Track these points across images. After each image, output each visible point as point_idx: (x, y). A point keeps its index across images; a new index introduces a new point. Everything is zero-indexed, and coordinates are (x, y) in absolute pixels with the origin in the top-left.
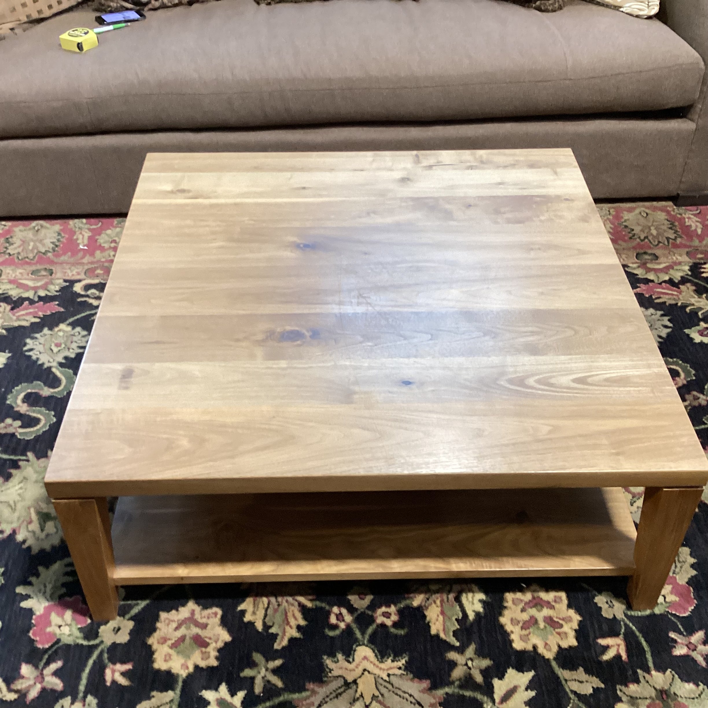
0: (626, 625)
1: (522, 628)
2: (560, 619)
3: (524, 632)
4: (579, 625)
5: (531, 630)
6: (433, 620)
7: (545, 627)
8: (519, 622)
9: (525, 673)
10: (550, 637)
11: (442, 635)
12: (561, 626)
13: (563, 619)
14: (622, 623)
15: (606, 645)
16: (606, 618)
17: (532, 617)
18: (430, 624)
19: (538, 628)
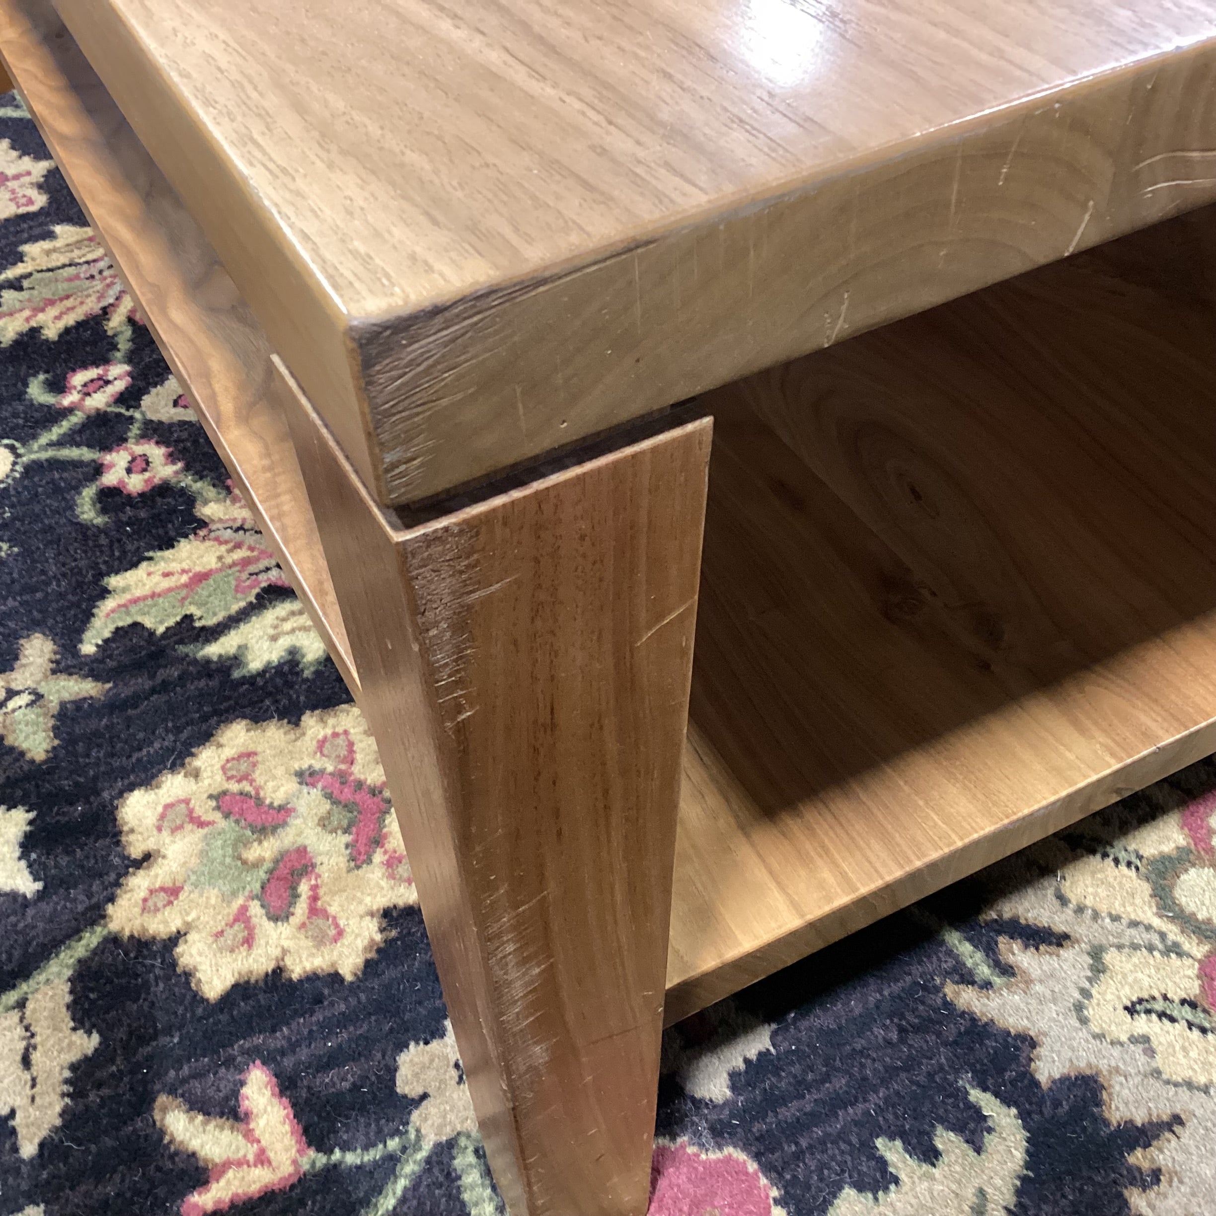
0: (391, 1162)
1: (219, 797)
2: (315, 898)
3: (204, 809)
4: (312, 978)
5: (222, 823)
6: (162, 566)
7: (256, 865)
8: (245, 777)
9: (23, 863)
10: (213, 895)
11: (109, 604)
12: (278, 916)
13: (314, 911)
14: (393, 1144)
15: (245, 1104)
16: (393, 1070)
17: (284, 811)
18: (144, 564)
19: (241, 842)
